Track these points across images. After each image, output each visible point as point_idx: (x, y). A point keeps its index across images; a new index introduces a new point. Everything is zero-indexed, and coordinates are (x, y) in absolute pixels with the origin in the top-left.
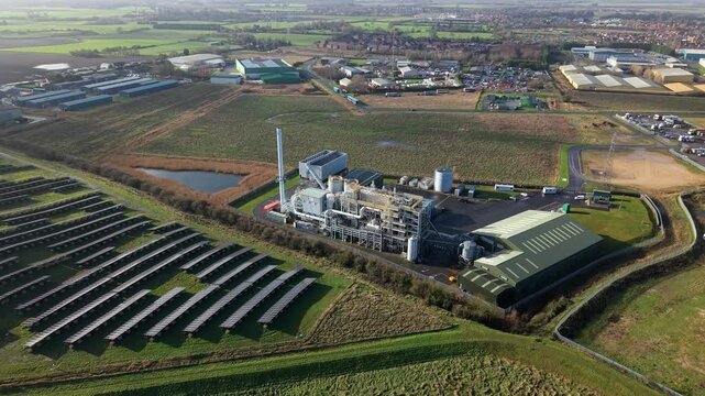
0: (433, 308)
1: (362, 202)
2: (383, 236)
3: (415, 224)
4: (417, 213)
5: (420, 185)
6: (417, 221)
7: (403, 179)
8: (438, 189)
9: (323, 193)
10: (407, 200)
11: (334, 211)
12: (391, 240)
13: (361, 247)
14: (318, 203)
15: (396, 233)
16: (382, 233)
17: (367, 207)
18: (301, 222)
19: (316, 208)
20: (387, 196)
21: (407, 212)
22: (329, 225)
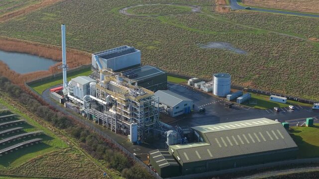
0: (112, 169)
1: (108, 92)
2: (117, 120)
3: (138, 113)
4: (139, 104)
5: (202, 87)
6: (139, 110)
7: (190, 80)
8: (215, 93)
9: (89, 81)
10: (138, 93)
11: (91, 96)
12: (121, 124)
13: (104, 128)
14: (82, 89)
15: (126, 119)
16: (117, 118)
17: (112, 96)
18: (69, 103)
19: (81, 93)
20: (126, 88)
21: (133, 102)
22: (86, 108)
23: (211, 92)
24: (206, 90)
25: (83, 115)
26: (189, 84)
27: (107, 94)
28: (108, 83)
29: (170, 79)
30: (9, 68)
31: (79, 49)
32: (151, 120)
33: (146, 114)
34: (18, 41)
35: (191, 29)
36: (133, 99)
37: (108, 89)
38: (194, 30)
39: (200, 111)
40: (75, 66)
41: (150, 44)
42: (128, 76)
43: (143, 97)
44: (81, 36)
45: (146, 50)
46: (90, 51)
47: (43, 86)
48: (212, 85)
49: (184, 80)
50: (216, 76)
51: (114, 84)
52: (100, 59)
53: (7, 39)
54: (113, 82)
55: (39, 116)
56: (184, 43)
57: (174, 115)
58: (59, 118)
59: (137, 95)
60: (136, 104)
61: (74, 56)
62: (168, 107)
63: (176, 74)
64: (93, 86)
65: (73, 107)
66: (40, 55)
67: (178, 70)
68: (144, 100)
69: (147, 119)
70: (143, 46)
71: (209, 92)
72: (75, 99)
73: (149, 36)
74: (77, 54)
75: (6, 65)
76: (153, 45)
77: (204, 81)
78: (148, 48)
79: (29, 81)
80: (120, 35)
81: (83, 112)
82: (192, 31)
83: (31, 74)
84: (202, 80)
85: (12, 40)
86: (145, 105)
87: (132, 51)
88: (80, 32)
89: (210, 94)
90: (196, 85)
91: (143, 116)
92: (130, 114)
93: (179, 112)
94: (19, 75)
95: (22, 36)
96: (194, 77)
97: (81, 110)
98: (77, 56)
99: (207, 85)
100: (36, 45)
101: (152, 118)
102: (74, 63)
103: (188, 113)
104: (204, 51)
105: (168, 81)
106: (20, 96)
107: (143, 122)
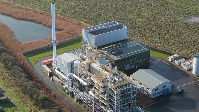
1: (89, 73)
2: (95, 104)
3: (114, 100)
4: (115, 92)
5: (182, 65)
6: (115, 97)
7: (172, 57)
8: (194, 72)
9: (74, 60)
10: (116, 79)
11: (74, 75)
12: (98, 108)
13: (83, 109)
14: (67, 66)
15: (103, 105)
16: (95, 101)
17: (92, 78)
18: (55, 78)
19: (66, 70)
20: (106, 72)
21: (110, 89)
22: (69, 86)
23: (190, 70)
24: (186, 68)
25: (67, 91)
26: (170, 60)
27: (87, 76)
28: (89, 65)
29: (153, 54)
30: (14, 36)
31: (78, 19)
32: (128, 107)
33: (123, 102)
34: (29, 10)
35: (176, 3)
36: (110, 85)
37: (89, 71)
38: (179, 4)
39: (179, 92)
40: (71, 37)
41: (139, 16)
42: (113, 52)
43: (120, 84)
44: (82, 6)
45: (136, 22)
46: (86, 21)
47: (37, 56)
48: (191, 63)
49: (166, 56)
50: (195, 57)
51: (94, 67)
52: (89, 34)
53: (20, 8)
54: (94, 64)
55: (24, 92)
56: (169, 17)
57: (153, 97)
58: (40, 98)
59: (115, 81)
60: (113, 91)
61: (72, 26)
62: (147, 88)
63: (159, 48)
64: (76, 64)
65: (58, 82)
66: (43, 23)
67: (162, 44)
68: (121, 87)
69: (124, 106)
70: (133, 18)
71: (188, 70)
72: (61, 74)
73: (140, 9)
74: (75, 24)
75: (12, 32)
76: (142, 17)
77: (184, 58)
78: (137, 20)
79: (26, 51)
80: (115, 7)
81: (66, 88)
82: (177, 5)
83: (31, 43)
84: (182, 57)
85: (23, 8)
86: (122, 92)
87: (120, 27)
88: (82, 2)
89: (189, 72)
90: (177, 62)
91: (119, 103)
92: (107, 100)
93: (157, 94)
94: (20, 43)
95: (33, 4)
96: (175, 54)
97: (64, 87)
98: (74, 25)
99: (187, 63)
100: (42, 14)
101: (129, 105)
102: (71, 33)
103: (167, 94)
104: (186, 25)
105: (151, 55)
106: (11, 69)
107: (119, 109)
